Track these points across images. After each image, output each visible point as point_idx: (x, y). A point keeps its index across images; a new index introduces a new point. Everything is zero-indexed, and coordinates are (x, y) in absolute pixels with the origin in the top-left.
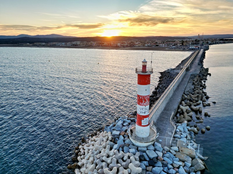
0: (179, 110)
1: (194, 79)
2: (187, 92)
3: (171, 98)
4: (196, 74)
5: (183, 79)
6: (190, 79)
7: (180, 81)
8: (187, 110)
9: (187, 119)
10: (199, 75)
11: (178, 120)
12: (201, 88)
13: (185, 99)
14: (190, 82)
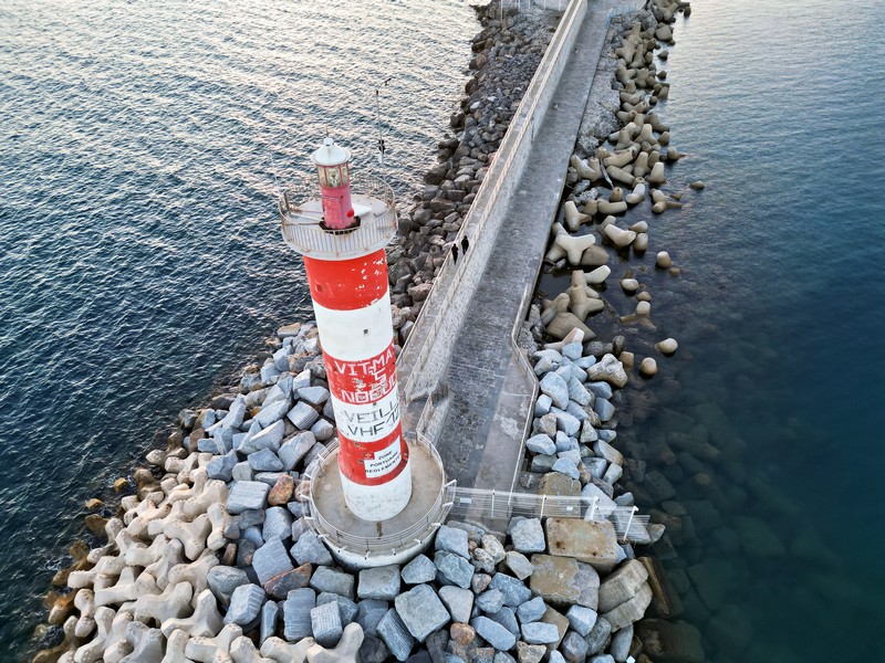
0: (553, 255)
1: (622, 51)
2: (588, 135)
3: (521, 186)
4: (630, 14)
5: (574, 51)
6: (604, 45)
7: (562, 69)
8: (584, 252)
9: (582, 308)
10: (642, 18)
11: (546, 320)
12: (647, 100)
13: (581, 179)
14: (605, 70)
